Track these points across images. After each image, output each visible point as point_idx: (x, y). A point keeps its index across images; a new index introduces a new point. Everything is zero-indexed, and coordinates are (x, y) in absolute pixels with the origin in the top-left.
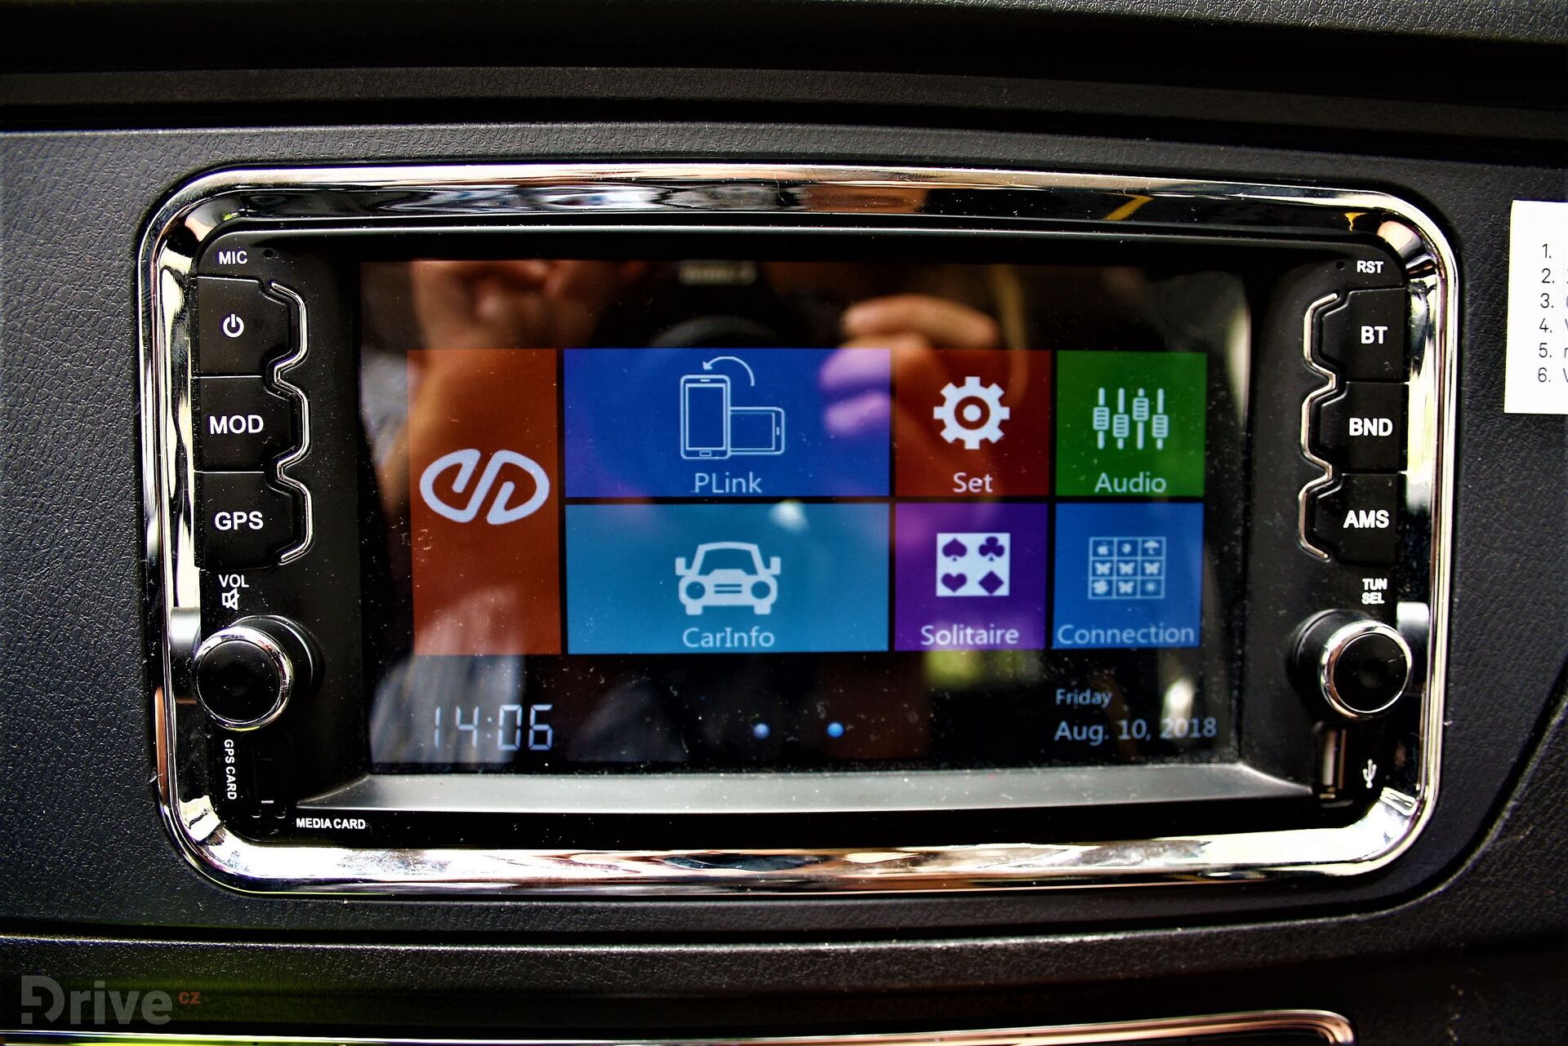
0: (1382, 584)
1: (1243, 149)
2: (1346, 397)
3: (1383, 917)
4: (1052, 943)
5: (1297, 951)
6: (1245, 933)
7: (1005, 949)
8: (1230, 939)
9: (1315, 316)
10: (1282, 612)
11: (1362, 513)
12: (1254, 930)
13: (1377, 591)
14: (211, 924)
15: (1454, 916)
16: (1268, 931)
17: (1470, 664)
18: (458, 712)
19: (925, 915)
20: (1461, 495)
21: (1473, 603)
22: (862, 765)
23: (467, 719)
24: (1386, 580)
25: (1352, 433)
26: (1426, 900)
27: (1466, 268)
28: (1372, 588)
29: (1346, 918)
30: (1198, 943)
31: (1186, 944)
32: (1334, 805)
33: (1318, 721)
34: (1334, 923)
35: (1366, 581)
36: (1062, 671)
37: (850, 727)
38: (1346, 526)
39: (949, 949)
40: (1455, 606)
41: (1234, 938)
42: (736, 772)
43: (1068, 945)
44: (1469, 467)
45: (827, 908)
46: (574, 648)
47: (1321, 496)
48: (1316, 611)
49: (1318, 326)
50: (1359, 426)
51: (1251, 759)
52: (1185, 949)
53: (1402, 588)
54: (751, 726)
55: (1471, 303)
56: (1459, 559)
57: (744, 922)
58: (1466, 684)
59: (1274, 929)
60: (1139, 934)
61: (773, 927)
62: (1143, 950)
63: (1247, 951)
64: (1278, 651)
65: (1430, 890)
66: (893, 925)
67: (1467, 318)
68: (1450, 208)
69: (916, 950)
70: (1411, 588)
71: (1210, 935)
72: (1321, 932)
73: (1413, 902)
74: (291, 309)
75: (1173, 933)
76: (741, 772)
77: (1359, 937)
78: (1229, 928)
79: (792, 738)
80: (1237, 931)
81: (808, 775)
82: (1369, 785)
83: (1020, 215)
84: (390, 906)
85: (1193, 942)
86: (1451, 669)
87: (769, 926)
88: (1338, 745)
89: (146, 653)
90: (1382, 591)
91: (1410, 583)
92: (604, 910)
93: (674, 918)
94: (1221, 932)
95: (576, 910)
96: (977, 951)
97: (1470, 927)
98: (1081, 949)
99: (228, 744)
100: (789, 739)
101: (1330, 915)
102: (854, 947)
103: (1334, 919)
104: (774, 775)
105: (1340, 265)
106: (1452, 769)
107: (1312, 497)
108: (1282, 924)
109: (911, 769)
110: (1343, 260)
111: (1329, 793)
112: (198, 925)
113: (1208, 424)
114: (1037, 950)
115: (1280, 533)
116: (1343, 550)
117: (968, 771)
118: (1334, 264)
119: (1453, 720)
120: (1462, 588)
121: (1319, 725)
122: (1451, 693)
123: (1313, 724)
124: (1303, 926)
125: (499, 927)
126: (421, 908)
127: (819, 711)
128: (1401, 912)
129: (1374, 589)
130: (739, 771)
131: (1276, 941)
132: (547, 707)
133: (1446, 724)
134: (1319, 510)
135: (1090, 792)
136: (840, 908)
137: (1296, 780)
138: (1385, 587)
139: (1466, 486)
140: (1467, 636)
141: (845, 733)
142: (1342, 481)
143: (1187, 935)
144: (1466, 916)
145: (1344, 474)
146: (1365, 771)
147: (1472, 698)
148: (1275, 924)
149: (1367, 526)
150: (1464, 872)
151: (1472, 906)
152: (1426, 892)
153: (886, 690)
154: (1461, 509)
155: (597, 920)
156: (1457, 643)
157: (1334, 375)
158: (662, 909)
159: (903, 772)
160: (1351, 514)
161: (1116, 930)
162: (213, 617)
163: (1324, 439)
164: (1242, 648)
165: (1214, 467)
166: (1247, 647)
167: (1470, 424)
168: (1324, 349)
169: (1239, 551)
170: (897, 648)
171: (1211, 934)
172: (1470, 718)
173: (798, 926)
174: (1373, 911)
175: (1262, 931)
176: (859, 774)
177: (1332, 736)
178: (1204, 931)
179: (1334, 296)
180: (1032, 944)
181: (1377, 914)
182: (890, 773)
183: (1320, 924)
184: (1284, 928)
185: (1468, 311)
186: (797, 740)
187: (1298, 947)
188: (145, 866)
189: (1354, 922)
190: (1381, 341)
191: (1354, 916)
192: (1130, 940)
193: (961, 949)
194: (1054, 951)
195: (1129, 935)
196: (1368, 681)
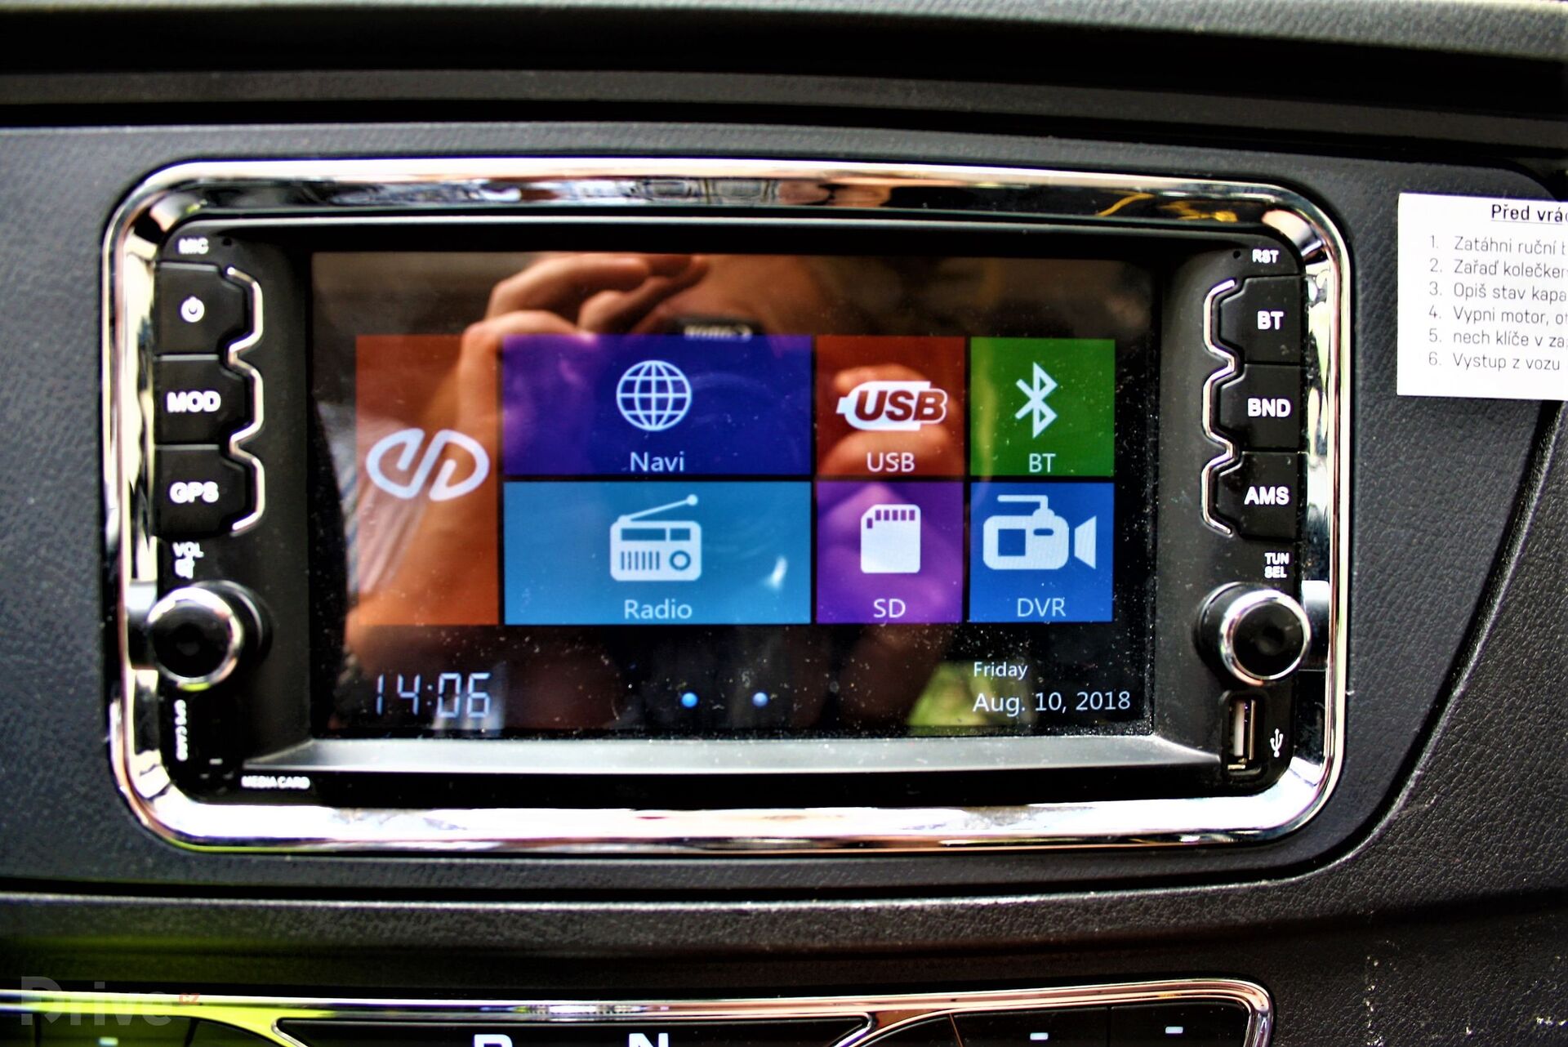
0: (1284, 558)
1: (1141, 146)
2: (1245, 380)
3: (1292, 884)
4: (968, 905)
5: (1209, 917)
6: (1156, 897)
7: (922, 910)
8: (1142, 903)
9: (1215, 302)
10: (1189, 586)
11: (1263, 489)
12: (1165, 894)
13: (1280, 565)
14: (159, 879)
15: (1362, 883)
16: (1179, 895)
17: (1370, 635)
18: (400, 680)
19: (844, 874)
20: (1358, 472)
21: (1372, 577)
22: (785, 733)
23: (408, 687)
24: (1287, 554)
25: (1251, 413)
26: (1335, 867)
27: (1357, 258)
28: (1275, 562)
29: (1257, 884)
30: (1111, 907)
31: (1099, 908)
32: (1243, 773)
33: (1225, 690)
34: (1244, 889)
35: (1268, 555)
36: (978, 643)
37: (773, 696)
38: (1247, 502)
39: (867, 909)
40: (1354, 579)
41: (1146, 902)
42: (664, 738)
43: (983, 907)
44: (1364, 446)
45: (749, 867)
46: (511, 619)
47: (1222, 474)
48: (1220, 584)
49: (1218, 312)
50: (1258, 407)
51: (1163, 730)
52: (1098, 911)
53: (1304, 562)
54: (679, 694)
55: (1363, 290)
56: (1357, 534)
57: (669, 880)
58: (1367, 654)
59: (1185, 894)
60: (1053, 898)
61: (696, 886)
62: (1056, 913)
63: (1160, 916)
64: (1186, 624)
65: (1339, 857)
66: (813, 885)
67: (1359, 304)
68: (1341, 201)
69: (835, 910)
70: (1313, 562)
71: (1122, 900)
72: (1231, 898)
73: (1321, 870)
74: (247, 294)
75: (1086, 896)
76: (669, 739)
77: (1270, 903)
78: (1141, 893)
79: (718, 706)
80: (1148, 896)
81: (733, 742)
82: (1277, 754)
83: (930, 207)
84: (331, 864)
85: (1106, 906)
86: (1352, 640)
87: (693, 884)
88: (1247, 717)
89: (104, 618)
90: (1284, 565)
91: (1312, 558)
92: (535, 867)
93: (601, 875)
94: (1133, 897)
95: (508, 867)
96: (895, 912)
97: (1379, 894)
98: (996, 911)
99: (180, 706)
100: (715, 708)
101: (1241, 881)
102: (775, 906)
103: (1245, 885)
104: (700, 741)
105: (1236, 255)
106: (1356, 737)
107: (1214, 476)
108: (1193, 889)
109: (833, 737)
110: (1240, 250)
111: (1240, 764)
112: (148, 881)
113: (1117, 407)
114: (953, 912)
115: (1186, 510)
116: (1245, 525)
117: (888, 739)
118: (1230, 254)
119: (1355, 689)
120: (1360, 562)
121: (1226, 694)
122: (1352, 663)
123: (1221, 695)
124: (1214, 891)
125: (434, 883)
126: (360, 864)
127: (744, 679)
128: (1310, 878)
129: (1276, 564)
130: (667, 737)
131: (1188, 906)
132: (484, 676)
133: (1349, 694)
134: (1221, 488)
135: (1003, 758)
136: (761, 867)
137: (1205, 749)
138: (1287, 562)
139: (1362, 464)
140: (1367, 608)
141: (770, 702)
142: (1242, 459)
143: (1100, 899)
144: (1374, 883)
145: (1244, 453)
146: (1272, 740)
147: (1373, 669)
148: (1186, 889)
149: (1267, 503)
150: (1372, 839)
151: (1380, 874)
152: (1334, 860)
153: (808, 661)
154: (1357, 486)
155: (527, 877)
156: (1358, 615)
157: (1233, 359)
158: (590, 867)
159: (825, 740)
160: (1252, 490)
161: (1031, 893)
162: (167, 581)
163: (1225, 420)
164: (1153, 622)
165: (1124, 449)
166: (1158, 621)
167: (1365, 405)
168: (1224, 334)
169: (1149, 528)
170: (820, 620)
171: (1123, 898)
172: (1372, 688)
173: (721, 884)
174: (1282, 877)
175: (1173, 896)
176: (782, 741)
177: (1242, 708)
178: (1117, 895)
179: (1230, 284)
180: (949, 906)
181: (1287, 880)
182: (812, 741)
183: (1230, 890)
184: (1195, 893)
185: (1360, 297)
186: (722, 708)
187: (1209, 912)
188: (97, 823)
189: (1264, 888)
190: (1277, 326)
191: (1264, 883)
192: (1043, 902)
193: (879, 910)
194: (970, 913)
195: (1043, 898)
196: (1265, 647)
